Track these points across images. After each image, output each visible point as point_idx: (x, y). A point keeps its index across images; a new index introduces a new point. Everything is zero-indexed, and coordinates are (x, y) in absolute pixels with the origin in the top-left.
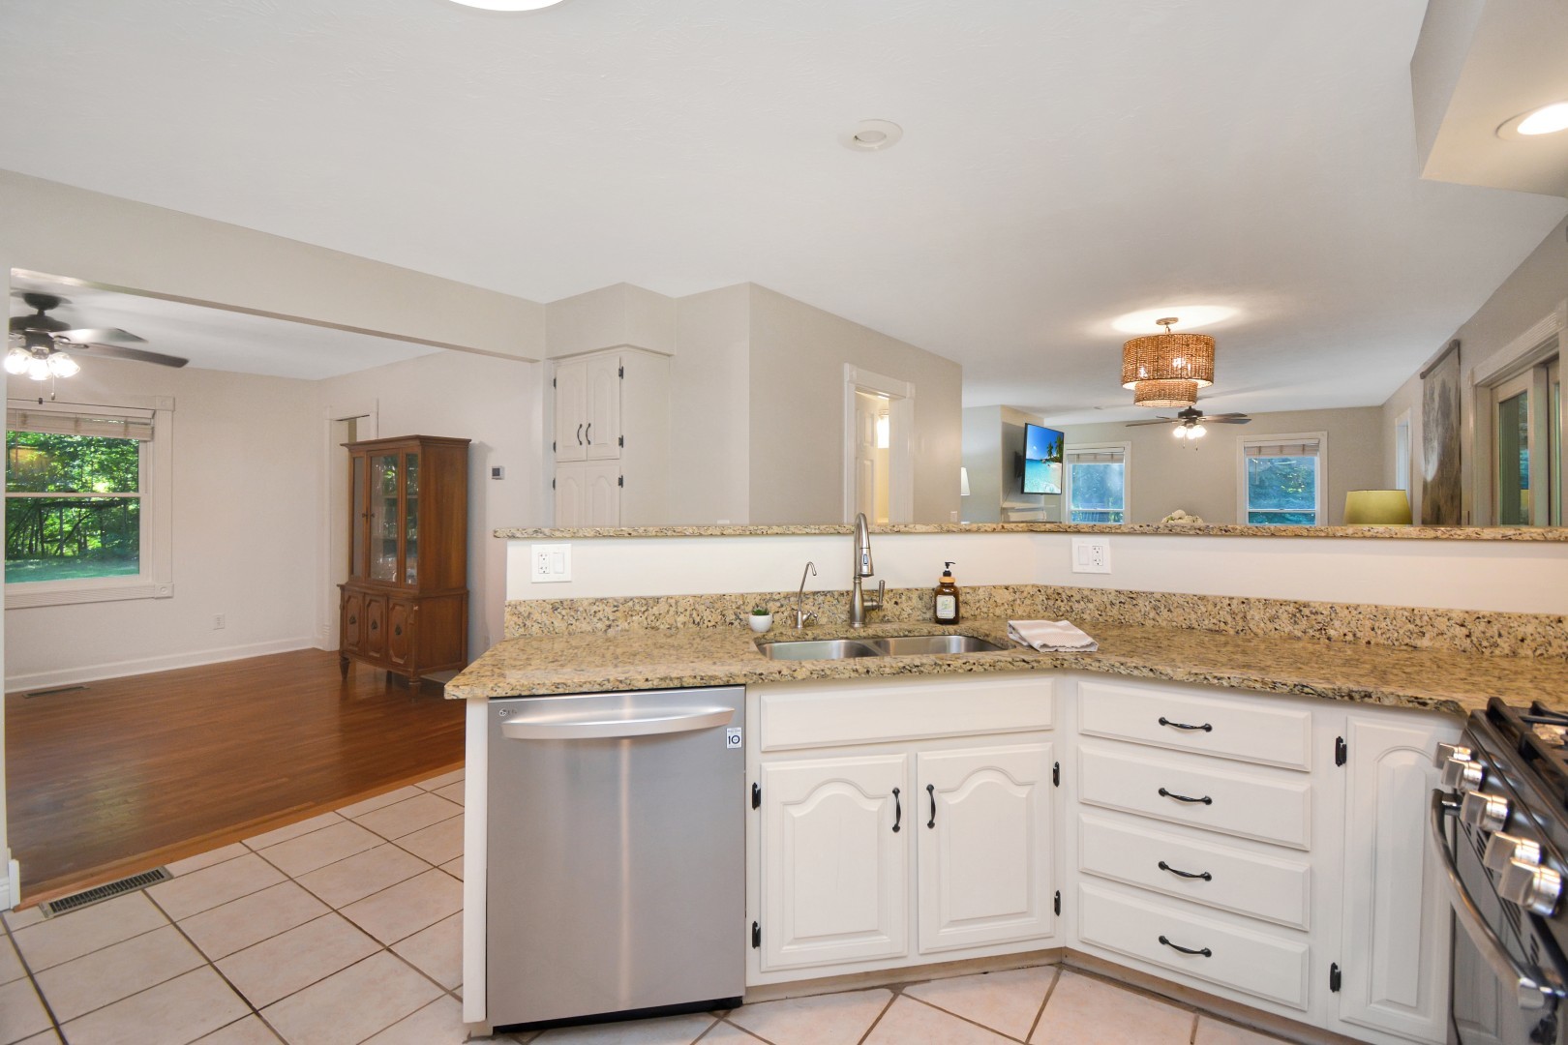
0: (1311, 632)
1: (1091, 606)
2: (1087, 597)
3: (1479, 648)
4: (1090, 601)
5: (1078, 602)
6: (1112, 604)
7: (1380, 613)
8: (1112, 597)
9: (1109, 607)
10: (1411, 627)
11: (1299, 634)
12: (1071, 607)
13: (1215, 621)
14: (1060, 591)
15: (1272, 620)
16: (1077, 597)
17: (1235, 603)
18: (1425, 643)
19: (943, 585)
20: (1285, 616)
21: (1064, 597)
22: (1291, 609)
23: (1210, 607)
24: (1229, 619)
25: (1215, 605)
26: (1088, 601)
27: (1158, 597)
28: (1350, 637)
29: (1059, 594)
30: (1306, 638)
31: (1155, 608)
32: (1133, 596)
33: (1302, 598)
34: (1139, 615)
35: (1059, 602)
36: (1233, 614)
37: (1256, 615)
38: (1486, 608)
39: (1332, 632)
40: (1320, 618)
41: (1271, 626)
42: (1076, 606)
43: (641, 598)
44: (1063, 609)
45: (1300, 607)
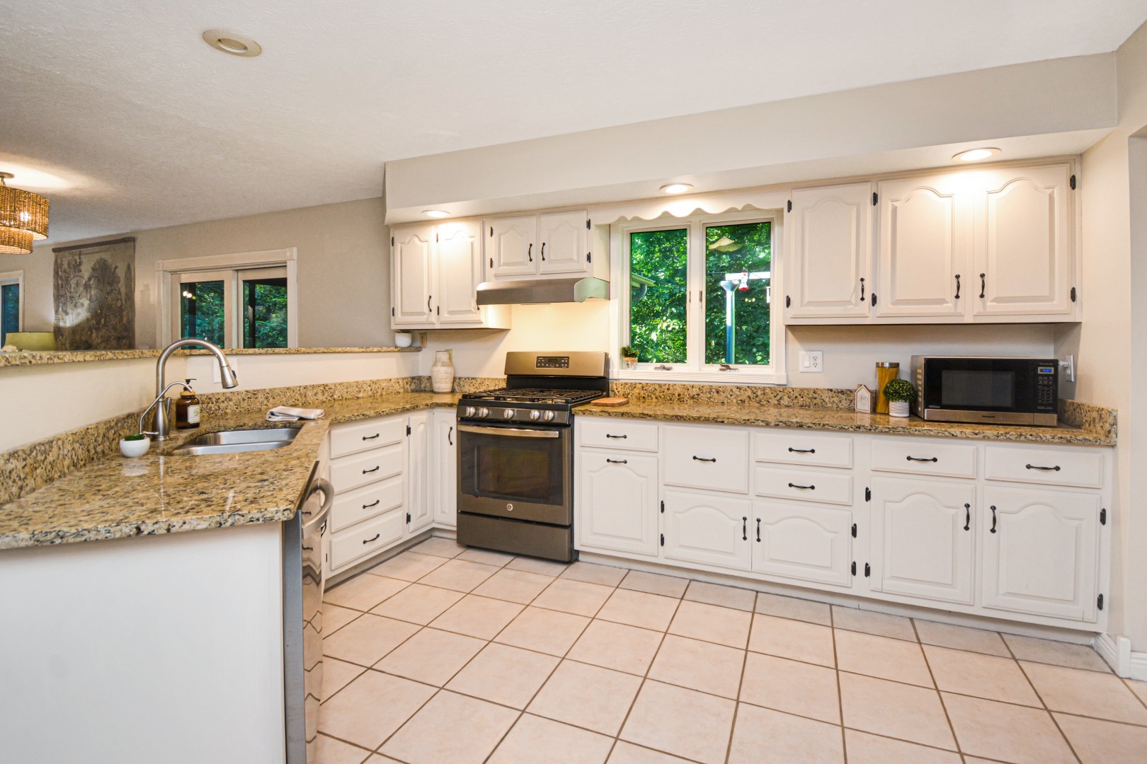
0: (329, 398)
1: (231, 403)
2: (228, 397)
3: (374, 393)
4: (231, 400)
5: (223, 402)
6: (244, 400)
7: (349, 385)
8: (243, 396)
9: (242, 402)
10: (357, 389)
11: (325, 400)
12: (219, 406)
13: (294, 400)
14: (211, 396)
15: (315, 395)
16: (223, 399)
17: (302, 389)
18: (361, 395)
19: (184, 398)
20: (320, 392)
21: (214, 400)
22: (322, 388)
23: (292, 392)
24: (299, 398)
25: (294, 391)
26: (230, 400)
27: (268, 391)
28: (340, 398)
29: (210, 399)
30: (327, 401)
31: (267, 398)
32: (255, 393)
33: (325, 383)
34: (258, 404)
35: (210, 405)
36: (301, 394)
37: (310, 393)
38: (375, 378)
39: (335, 397)
40: (331, 391)
41: (315, 398)
42: (222, 405)
43: (40, 444)
44: (213, 409)
45: (325, 386)
